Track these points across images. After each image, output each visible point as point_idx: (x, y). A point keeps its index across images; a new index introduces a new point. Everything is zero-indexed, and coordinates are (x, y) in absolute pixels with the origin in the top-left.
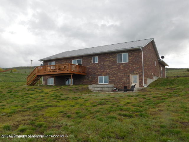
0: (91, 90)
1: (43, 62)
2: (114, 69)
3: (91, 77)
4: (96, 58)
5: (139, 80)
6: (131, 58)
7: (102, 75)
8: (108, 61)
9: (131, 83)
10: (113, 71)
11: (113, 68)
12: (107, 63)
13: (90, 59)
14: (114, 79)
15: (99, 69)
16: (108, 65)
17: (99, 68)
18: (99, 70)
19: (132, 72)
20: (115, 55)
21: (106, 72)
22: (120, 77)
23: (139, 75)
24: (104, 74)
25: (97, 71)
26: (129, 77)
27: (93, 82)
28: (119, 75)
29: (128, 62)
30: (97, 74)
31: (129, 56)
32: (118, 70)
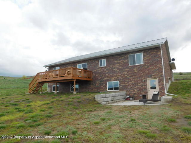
1: (48, 68)
2: (125, 73)
3: (99, 83)
4: (104, 61)
5: (159, 85)
6: (146, 58)
7: (111, 81)
8: (118, 63)
9: (148, 90)
10: (124, 75)
11: (124, 71)
12: (117, 65)
13: (97, 62)
14: (127, 84)
15: (107, 73)
16: (118, 69)
17: (107, 72)
18: (107, 75)
19: (149, 75)
20: (126, 56)
21: (116, 76)
22: (133, 82)
23: (159, 80)
24: (113, 78)
25: (105, 76)
26: (145, 82)
27: (101, 88)
28: (133, 80)
29: (143, 64)
30: (105, 79)
31: (144, 56)
32: (130, 74)
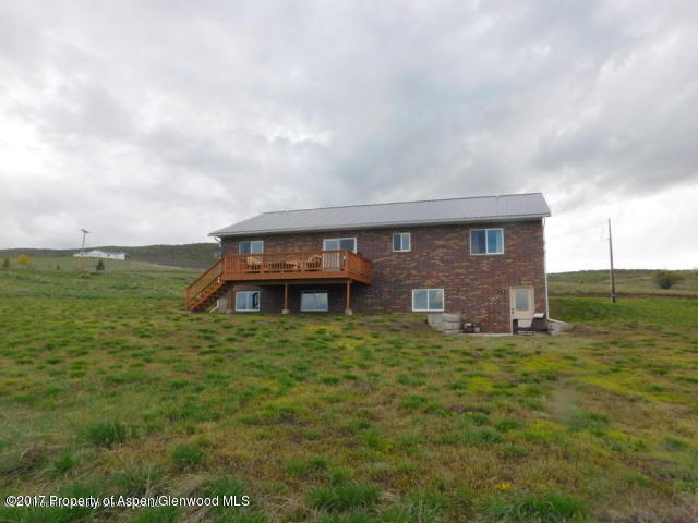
0: (439, 329)
1: (220, 239)
2: (461, 271)
3: (390, 291)
4: (406, 237)
5: (536, 302)
6: (511, 242)
7: (423, 287)
8: (443, 247)
9: (511, 312)
10: (458, 275)
11: (458, 267)
12: (439, 252)
13: (386, 238)
14: (463, 298)
15: (414, 268)
16: (442, 259)
17: (413, 265)
18: (414, 272)
19: (516, 280)
20: (465, 231)
21: (438, 277)
22: (479, 292)
23: (535, 289)
24: (429, 282)
25: (409, 275)
26: (505, 294)
27: (395, 304)
28: (478, 289)
29: (503, 253)
30: (407, 282)
31: (506, 237)
32: (472, 273)
